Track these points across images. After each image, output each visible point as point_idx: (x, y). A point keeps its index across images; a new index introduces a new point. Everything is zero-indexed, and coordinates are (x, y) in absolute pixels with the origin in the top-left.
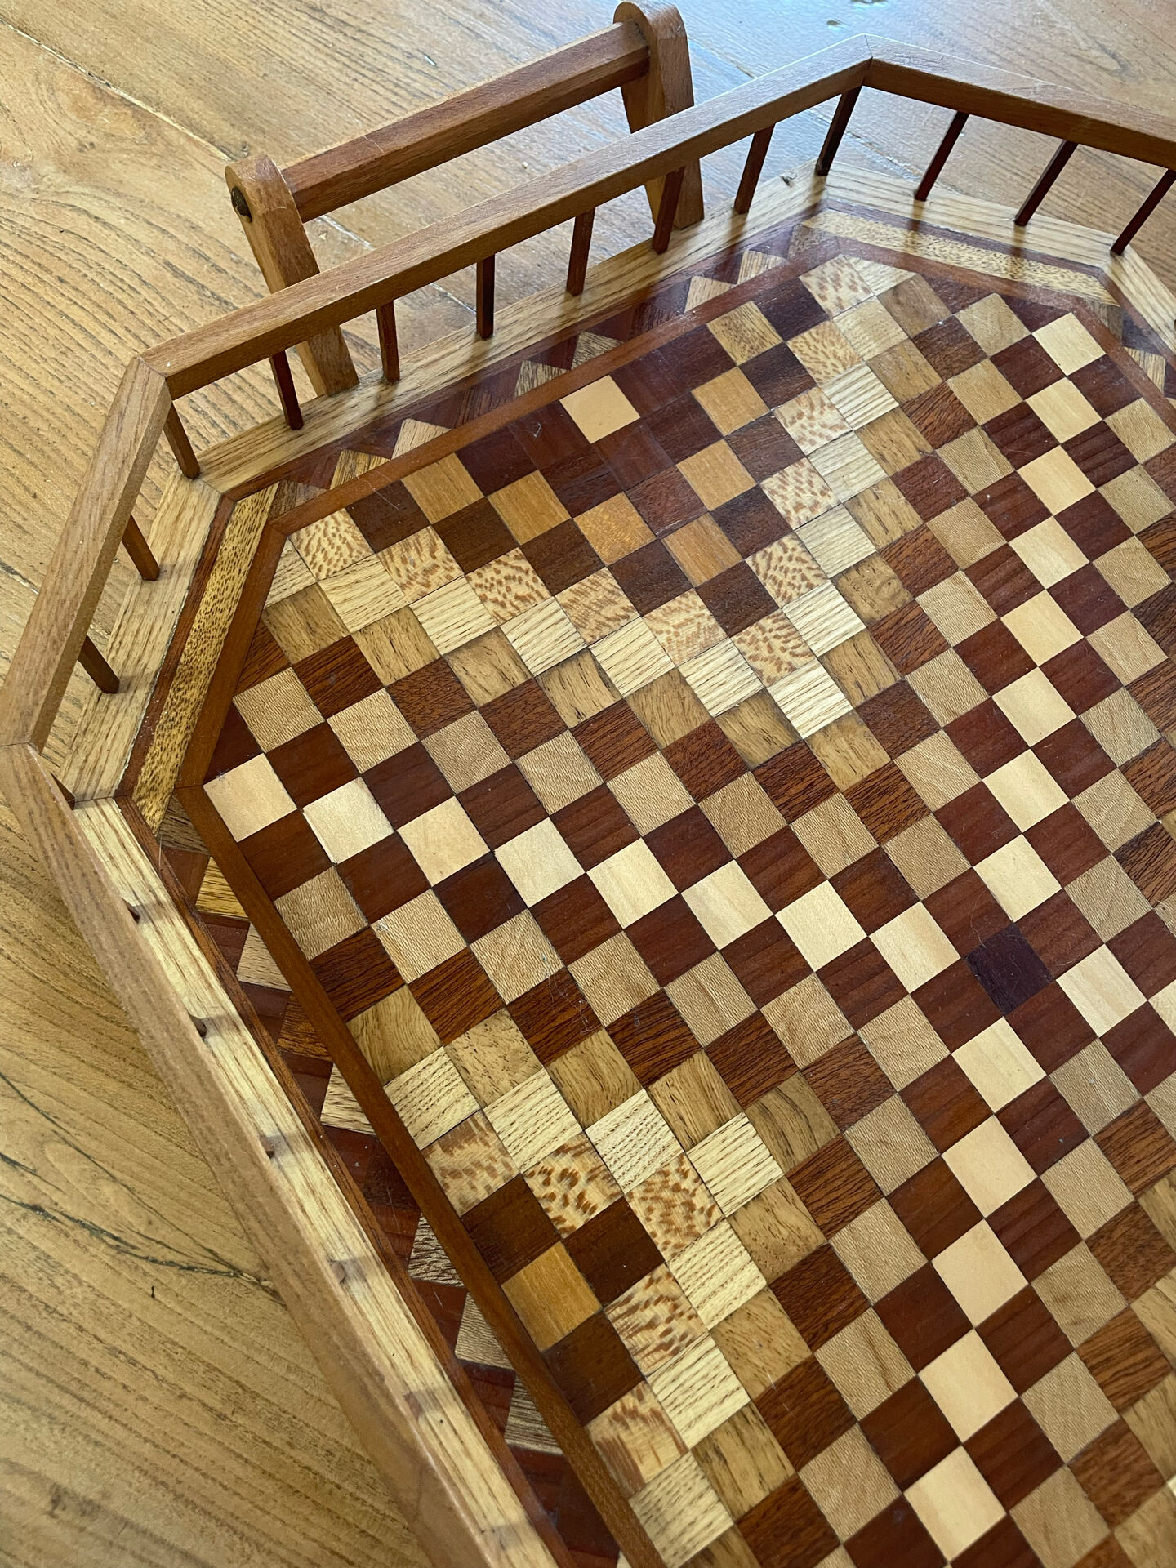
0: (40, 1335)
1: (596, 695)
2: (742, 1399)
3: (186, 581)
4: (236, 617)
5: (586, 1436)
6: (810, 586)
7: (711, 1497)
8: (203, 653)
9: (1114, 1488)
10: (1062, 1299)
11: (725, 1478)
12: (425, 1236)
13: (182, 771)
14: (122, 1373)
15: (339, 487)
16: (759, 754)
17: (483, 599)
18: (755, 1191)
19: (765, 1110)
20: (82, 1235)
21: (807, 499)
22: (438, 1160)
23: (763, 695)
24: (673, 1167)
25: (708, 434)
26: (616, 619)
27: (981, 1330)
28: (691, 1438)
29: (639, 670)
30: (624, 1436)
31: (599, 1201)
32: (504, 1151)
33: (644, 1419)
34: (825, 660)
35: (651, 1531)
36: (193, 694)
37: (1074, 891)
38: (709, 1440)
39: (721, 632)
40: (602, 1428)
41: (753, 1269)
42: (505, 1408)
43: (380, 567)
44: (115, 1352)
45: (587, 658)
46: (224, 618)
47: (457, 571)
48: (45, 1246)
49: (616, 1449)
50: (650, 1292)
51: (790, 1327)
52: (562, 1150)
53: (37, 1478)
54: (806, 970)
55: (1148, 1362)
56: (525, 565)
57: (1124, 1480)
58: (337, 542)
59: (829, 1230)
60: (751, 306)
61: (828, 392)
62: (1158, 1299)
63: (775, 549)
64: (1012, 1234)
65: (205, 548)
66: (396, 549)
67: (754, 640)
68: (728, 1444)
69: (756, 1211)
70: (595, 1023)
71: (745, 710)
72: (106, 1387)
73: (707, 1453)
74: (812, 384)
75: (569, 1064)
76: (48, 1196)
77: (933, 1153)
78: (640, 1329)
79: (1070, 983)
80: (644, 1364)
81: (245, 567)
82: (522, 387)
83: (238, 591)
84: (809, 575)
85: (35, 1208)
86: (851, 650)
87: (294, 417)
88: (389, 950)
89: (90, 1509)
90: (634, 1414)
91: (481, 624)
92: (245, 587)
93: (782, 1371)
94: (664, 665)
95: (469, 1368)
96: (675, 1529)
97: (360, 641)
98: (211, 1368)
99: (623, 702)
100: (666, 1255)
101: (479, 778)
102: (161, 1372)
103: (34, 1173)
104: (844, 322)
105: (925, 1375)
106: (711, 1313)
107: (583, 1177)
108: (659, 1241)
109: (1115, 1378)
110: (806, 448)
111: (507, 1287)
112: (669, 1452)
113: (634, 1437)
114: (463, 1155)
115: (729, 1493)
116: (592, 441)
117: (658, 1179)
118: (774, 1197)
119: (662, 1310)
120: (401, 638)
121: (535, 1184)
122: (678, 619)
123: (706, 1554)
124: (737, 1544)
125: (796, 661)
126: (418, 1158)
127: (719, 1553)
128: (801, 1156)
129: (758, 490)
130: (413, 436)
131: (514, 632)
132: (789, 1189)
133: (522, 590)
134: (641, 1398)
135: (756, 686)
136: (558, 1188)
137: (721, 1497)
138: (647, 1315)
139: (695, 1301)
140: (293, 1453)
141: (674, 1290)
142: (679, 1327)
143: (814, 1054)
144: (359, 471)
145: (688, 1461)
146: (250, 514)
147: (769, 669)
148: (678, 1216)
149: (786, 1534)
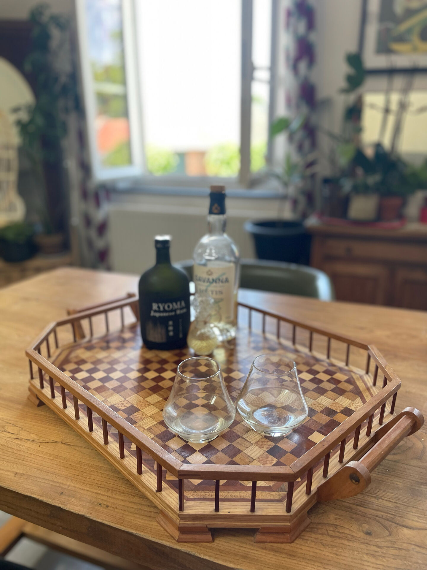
0: (16, 453)
2: (155, 423)
7: (150, 434)
11: (153, 431)
14: (32, 456)
15: (82, 347)
19: (159, 393)
20: (25, 441)
24: (142, 401)
28: (146, 428)
31: (128, 405)
32: (110, 403)
44: (31, 454)
48: (18, 443)
50: (139, 414)
52: (121, 401)
53: (13, 472)
54: (166, 379)
56: (114, 349)
58: (82, 351)
65: (60, 353)
66: (92, 350)
68: (153, 428)
70: (127, 389)
72: (28, 458)
73: (149, 429)
75: (122, 393)
76: (19, 437)
78: (136, 418)
80: (137, 421)
82: (115, 335)
83: (64, 357)
85: (17, 438)
87: (75, 341)
89: (22, 475)
91: (107, 355)
92: (66, 356)
97: (84, 359)
98: (50, 454)
100: (141, 409)
101: (106, 369)
102: (40, 455)
103: (17, 434)
106: (149, 414)
107: (125, 404)
108: (139, 408)
115: (154, 433)
117: (139, 402)
118: (161, 401)
120: (92, 358)
132: (164, 400)
136: (121, 405)
137: (152, 434)
140: (67, 463)
141: (142, 413)
144: (86, 345)
145: (146, 430)
148: (143, 405)
149: (165, 436)
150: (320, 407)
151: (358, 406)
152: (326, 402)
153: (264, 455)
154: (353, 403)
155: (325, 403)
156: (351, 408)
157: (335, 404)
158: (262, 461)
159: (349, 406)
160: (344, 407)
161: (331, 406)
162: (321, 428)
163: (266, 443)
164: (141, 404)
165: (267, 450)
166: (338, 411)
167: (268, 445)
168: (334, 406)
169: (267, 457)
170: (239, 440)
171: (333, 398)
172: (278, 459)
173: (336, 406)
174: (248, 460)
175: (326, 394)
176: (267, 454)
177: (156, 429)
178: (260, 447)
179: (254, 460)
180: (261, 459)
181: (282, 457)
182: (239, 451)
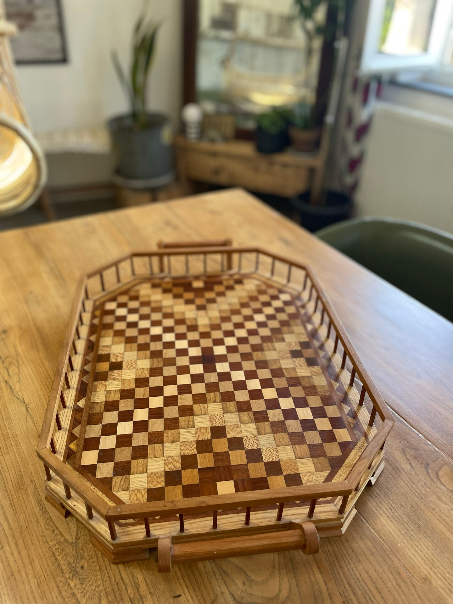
1: (170, 311)
2: (120, 389)
3: (122, 284)
5: (93, 383)
6: (215, 310)
7: (104, 397)
9: (170, 425)
11: (108, 396)
12: (91, 354)
13: (105, 300)
15: (152, 281)
16: (189, 324)
17: (162, 297)
18: (143, 368)
19: (153, 360)
22: (101, 348)
23: (196, 318)
24: (133, 361)
25: (212, 291)
26: (181, 304)
27: (165, 397)
28: (107, 389)
29: (179, 310)
30: (99, 385)
31: (119, 360)
32: (111, 350)
33: (103, 385)
34: (210, 318)
35: (92, 397)
37: (229, 355)
38: (110, 391)
39: (195, 310)
40: (96, 383)
41: (135, 376)
42: (85, 376)
43: (150, 290)
45: (172, 307)
47: (161, 293)
49: (97, 386)
50: (117, 372)
51: (134, 384)
52: (119, 353)
54: (174, 348)
55: (190, 413)
56: (172, 295)
57: (172, 425)
58: (147, 286)
59: (150, 376)
60: (232, 280)
61: (237, 292)
62: (199, 406)
63: (212, 304)
64: (179, 388)
66: (155, 289)
67: (200, 312)
68: (113, 392)
69: (141, 370)
70: (136, 342)
71: (191, 319)
73: (109, 392)
74: (234, 290)
75: (129, 345)
77: (176, 374)
78: (112, 375)
79: (218, 364)
80: (108, 379)
82: (188, 279)
84: (216, 308)
86: (215, 318)
88: (115, 326)
90: (102, 383)
91: (159, 299)
93: (128, 388)
94: (183, 311)
95: (84, 370)
96: (96, 398)
97: (140, 296)
99: (173, 312)
100: (123, 369)
101: (144, 313)
104: (246, 286)
105: (150, 398)
106: (123, 378)
107: (119, 357)
108: (123, 368)
109: (183, 412)
110: (227, 296)
111: (98, 364)
112: (103, 389)
114: (105, 349)
115: (107, 398)
116: (193, 287)
117: (130, 361)
118: (145, 369)
119: (117, 375)
120: (147, 297)
121: (112, 355)
122: (190, 307)
123: (98, 403)
124: (103, 404)
125: (205, 316)
126: (98, 346)
127: (99, 404)
128: (154, 367)
129: (215, 298)
130: (167, 280)
131: (163, 301)
132: (149, 370)
133: (169, 297)
134: (105, 382)
136: (115, 357)
137: (106, 398)
138: (114, 374)
139: (123, 376)
141: (121, 373)
142: (118, 377)
143: (167, 357)
144: (156, 281)
145: (105, 392)
146: (137, 281)
147: (199, 316)
148: (129, 366)
149: (111, 406)
150: (272, 457)
151: (314, 481)
152: (286, 455)
153: (160, 474)
154: (313, 474)
155: (283, 455)
156: (303, 478)
157: (291, 463)
158: (150, 479)
159: (304, 474)
160: (298, 472)
161: (285, 463)
162: (243, 480)
163: (175, 463)
164: (129, 364)
165: (167, 470)
166: (285, 473)
167: (174, 466)
168: (288, 464)
169: (160, 477)
170: (158, 446)
171: (299, 455)
172: (166, 485)
173: (289, 466)
174: (141, 469)
175: (297, 446)
176: (163, 474)
177: (113, 394)
178: (165, 464)
179: (146, 472)
180: (153, 475)
181: (171, 486)
182: (145, 456)
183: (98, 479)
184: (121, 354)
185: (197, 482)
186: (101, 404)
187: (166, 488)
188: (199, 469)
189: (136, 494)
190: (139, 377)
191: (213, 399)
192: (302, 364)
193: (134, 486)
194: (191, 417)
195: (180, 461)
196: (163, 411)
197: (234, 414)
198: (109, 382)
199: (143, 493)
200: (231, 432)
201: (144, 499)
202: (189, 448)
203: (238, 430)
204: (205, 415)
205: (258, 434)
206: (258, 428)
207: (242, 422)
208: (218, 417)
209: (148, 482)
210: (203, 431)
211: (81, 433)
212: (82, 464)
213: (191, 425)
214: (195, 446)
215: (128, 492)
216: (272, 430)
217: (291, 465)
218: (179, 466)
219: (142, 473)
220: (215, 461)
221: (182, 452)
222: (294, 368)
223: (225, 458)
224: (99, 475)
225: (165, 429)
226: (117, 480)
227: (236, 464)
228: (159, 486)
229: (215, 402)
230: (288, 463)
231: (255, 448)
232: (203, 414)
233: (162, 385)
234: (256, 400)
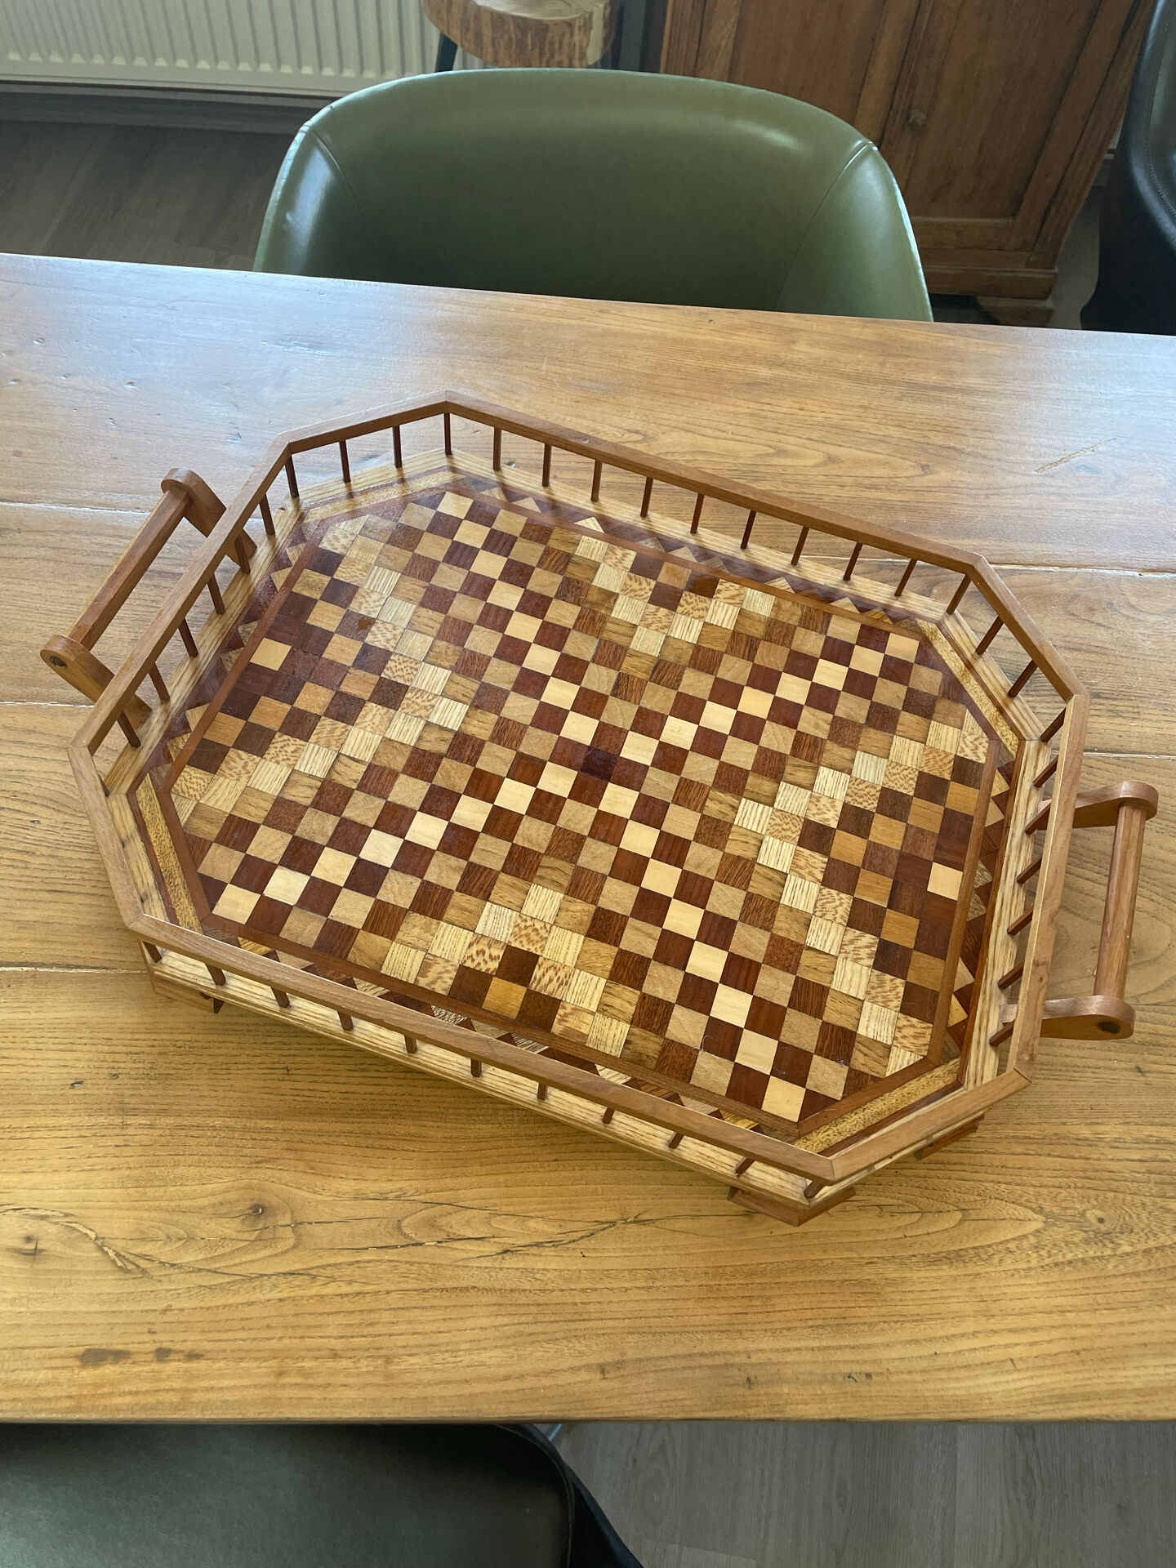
1: (358, 769)
2: (603, 981)
3: (138, 839)
4: (173, 838)
5: (554, 1035)
6: (416, 670)
7: (615, 1022)
8: (170, 862)
9: (762, 917)
10: (698, 866)
11: (615, 1012)
12: (438, 1012)
13: (198, 913)
15: (177, 758)
16: (443, 748)
17: (278, 762)
18: (557, 908)
19: (541, 878)
21: (389, 635)
22: (423, 982)
23: (428, 724)
24: (519, 921)
25: (326, 636)
26: (343, 733)
27: (675, 897)
28: (594, 1008)
29: (368, 748)
30: (567, 1025)
31: (499, 952)
32: (447, 961)
33: (571, 1014)
34: (444, 694)
35: (601, 1049)
36: (179, 881)
37: (605, 718)
38: (600, 1004)
39: (392, 711)
40: (557, 1028)
41: (576, 935)
43: (222, 779)
45: (342, 757)
46: (167, 841)
47: (257, 759)
49: (568, 1031)
50: (542, 970)
51: (604, 944)
52: (471, 945)
54: (521, 816)
55: (744, 866)
56: (286, 737)
57: (763, 912)
58: (194, 780)
59: (594, 902)
60: (306, 571)
61: (366, 587)
62: (734, 843)
63: (390, 664)
64: (664, 857)
65: (135, 820)
66: (223, 766)
67: (408, 705)
68: (609, 1000)
69: (563, 914)
70: (449, 892)
71: (425, 735)
73: (603, 1008)
74: (357, 588)
75: (451, 913)
77: (615, 849)
78: (546, 986)
79: (626, 753)
80: (557, 996)
81: (160, 816)
82: (229, 667)
83: (165, 828)
84: (413, 665)
86: (452, 685)
88: (343, 922)
90: (566, 1015)
91: (285, 773)
92: (167, 824)
93: (611, 962)
94: (377, 738)
96: (609, 1042)
97: (235, 813)
99: (370, 765)
100: (539, 953)
101: (330, 834)
104: (353, 553)
105: (666, 926)
106: (570, 961)
107: (486, 949)
108: (532, 950)
109: (736, 879)
110: (373, 615)
111: (485, 1007)
112: (588, 1018)
113: (572, 1023)
114: (432, 974)
115: (621, 1016)
116: (276, 668)
117: (517, 929)
118: (565, 905)
119: (551, 973)
120: (252, 800)
121: (469, 964)
122: (369, 717)
123: (627, 1042)
124: (636, 1031)
125: (433, 702)
126: (415, 987)
127: (632, 1038)
128: (566, 884)
129: (366, 645)
131: (301, 767)
132: (569, 898)
133: (293, 748)
134: (564, 1008)
135: (423, 723)
136: (479, 959)
137: (619, 1019)
138: (547, 978)
139: (561, 961)
141: (550, 963)
142: (562, 974)
143: (545, 845)
144: (181, 746)
145: (598, 1016)
146: (145, 794)
147: (423, 713)
148: (534, 936)
149: (652, 1015)
150: (907, 778)
151: (977, 743)
152: (910, 753)
153: (874, 979)
154: (965, 737)
155: (910, 759)
156: (967, 756)
157: (931, 756)
158: (880, 999)
159: (959, 750)
160: (952, 757)
161: (926, 765)
162: (939, 848)
163: (859, 944)
164: (527, 935)
165: (871, 962)
166: (947, 776)
167: (866, 947)
168: (932, 762)
169: (882, 984)
170: (806, 958)
171: (919, 735)
172: (904, 977)
173: (936, 762)
174: (853, 1009)
175: (899, 728)
176: (876, 972)
177: (616, 1002)
178: (856, 960)
179: (863, 1001)
180: (873, 992)
181: (907, 968)
182: (823, 991)
183: (843, 1098)
184: (477, 941)
185: (915, 922)
186: (634, 1034)
187: (911, 978)
188: (889, 907)
189: (904, 1037)
190: (585, 928)
191: (727, 810)
192: (704, 605)
193: (884, 1033)
194: (756, 867)
195: (858, 932)
196: (716, 915)
197: (781, 789)
198: (570, 998)
199: (906, 1023)
200: (826, 816)
201: (919, 1025)
202: (833, 905)
203: (824, 801)
204: (761, 842)
205: (850, 773)
206: (831, 767)
207: (811, 787)
208: (778, 821)
209: (886, 1007)
210: (802, 863)
211: (707, 1102)
212: (796, 1119)
213: (777, 877)
214: (834, 892)
215: (894, 1050)
216: (848, 747)
217: (934, 758)
218: (868, 939)
219: (860, 1010)
220: (883, 872)
221: (839, 920)
222: (705, 624)
223: (880, 854)
224: (836, 1092)
225: (768, 929)
226: (859, 1060)
227: (900, 843)
228: (901, 990)
229: (735, 809)
230: (928, 761)
231: (878, 795)
232: (758, 843)
233: (636, 889)
234: (763, 735)
